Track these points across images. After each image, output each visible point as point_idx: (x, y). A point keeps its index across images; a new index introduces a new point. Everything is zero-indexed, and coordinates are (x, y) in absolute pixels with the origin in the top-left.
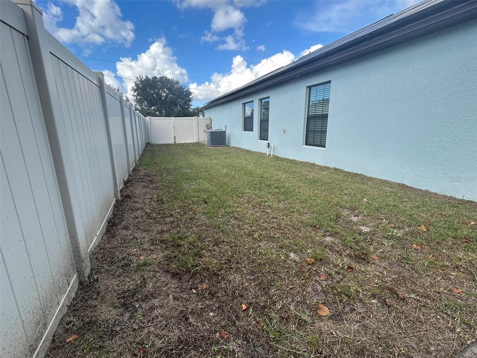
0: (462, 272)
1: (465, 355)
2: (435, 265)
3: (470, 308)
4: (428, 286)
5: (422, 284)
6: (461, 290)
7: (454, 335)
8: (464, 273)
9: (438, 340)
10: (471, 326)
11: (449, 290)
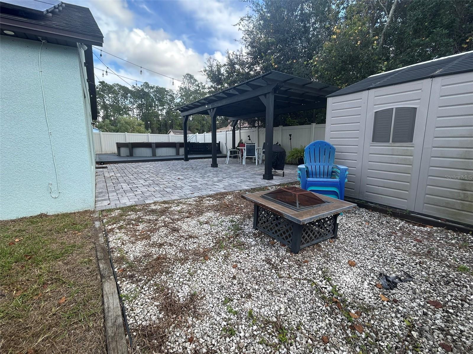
0: (50, 284)
1: (110, 334)
2: (27, 296)
3: (81, 303)
4: (41, 319)
5: (34, 321)
6: (64, 298)
7: (92, 331)
8: (52, 283)
9: (88, 347)
10: (93, 314)
11: (57, 305)
